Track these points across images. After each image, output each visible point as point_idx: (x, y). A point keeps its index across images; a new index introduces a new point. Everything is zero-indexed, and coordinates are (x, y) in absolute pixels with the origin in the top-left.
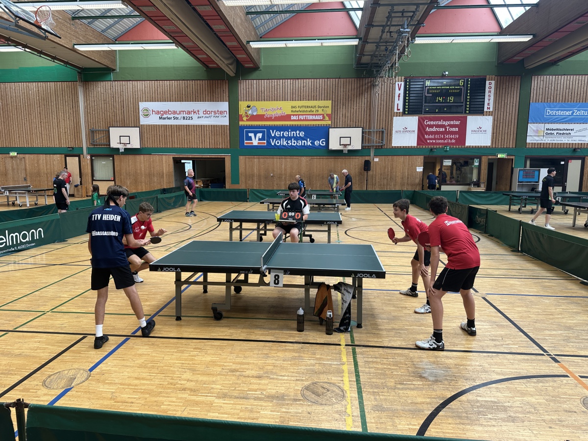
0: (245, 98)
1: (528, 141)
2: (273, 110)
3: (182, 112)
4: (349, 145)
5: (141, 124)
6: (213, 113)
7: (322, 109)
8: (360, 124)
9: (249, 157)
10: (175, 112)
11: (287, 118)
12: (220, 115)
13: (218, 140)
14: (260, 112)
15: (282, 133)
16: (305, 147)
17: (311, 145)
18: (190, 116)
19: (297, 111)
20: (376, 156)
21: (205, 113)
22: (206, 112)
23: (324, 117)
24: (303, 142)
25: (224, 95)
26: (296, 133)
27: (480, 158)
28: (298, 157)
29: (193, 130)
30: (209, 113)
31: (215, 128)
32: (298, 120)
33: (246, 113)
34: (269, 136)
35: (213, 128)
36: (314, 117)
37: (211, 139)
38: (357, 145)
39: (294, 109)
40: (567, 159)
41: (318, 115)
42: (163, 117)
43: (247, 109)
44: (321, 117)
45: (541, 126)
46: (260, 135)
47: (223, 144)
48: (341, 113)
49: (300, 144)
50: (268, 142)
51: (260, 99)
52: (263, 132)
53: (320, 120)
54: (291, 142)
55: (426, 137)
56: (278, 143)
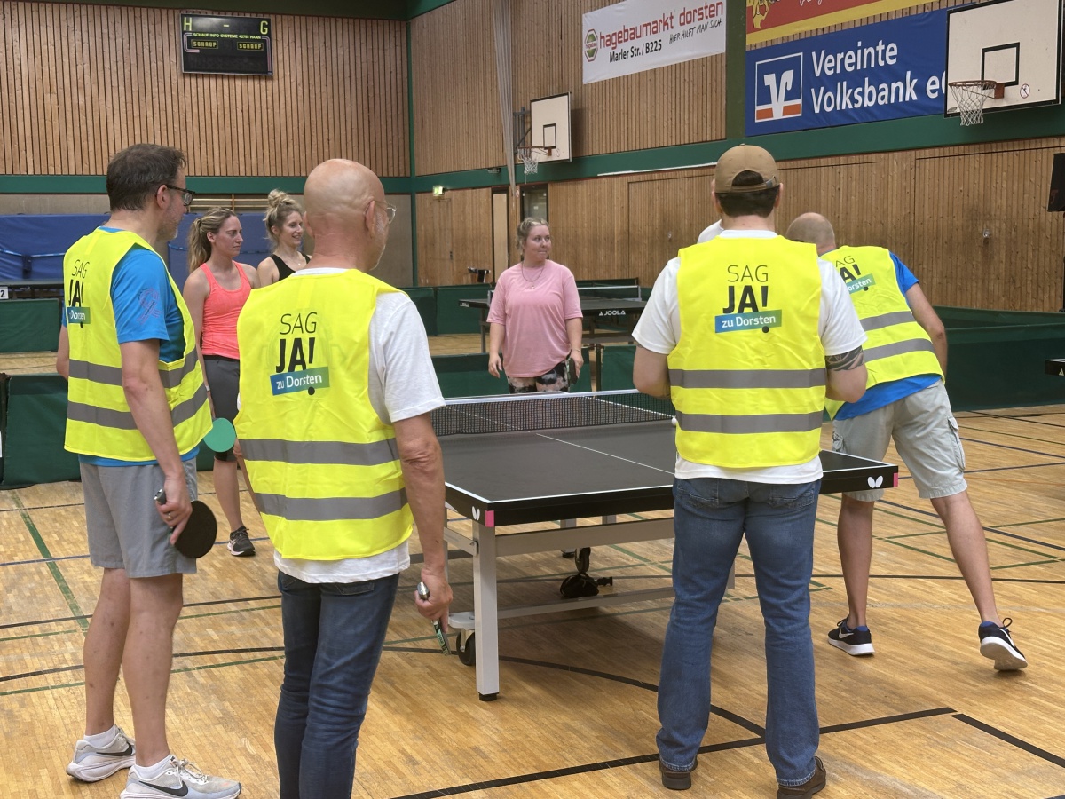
3: (645, 29)
4: (1011, 83)
5: (584, 83)
6: (697, 17)
10: (634, 34)
12: (710, 19)
13: (704, 111)
15: (840, 57)
17: (915, 98)
18: (658, 37)
21: (683, 19)
22: (684, 16)
24: (894, 86)
28: (879, 157)
30: (689, 17)
38: (1040, 81)
42: (616, 52)
46: (788, 77)
49: (886, 101)
50: (807, 104)
52: (796, 66)
54: (862, 94)
56: (829, 102)
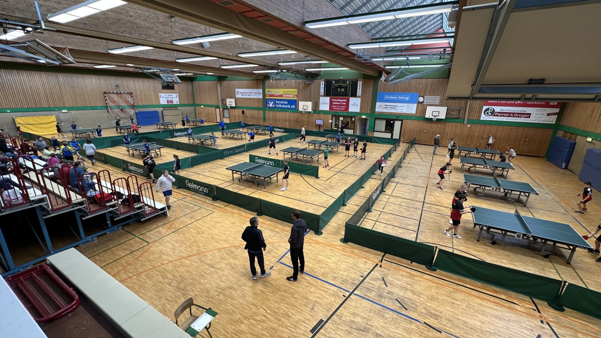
1: (376, 111)
2: (277, 92)
4: (306, 109)
7: (294, 92)
8: (311, 100)
9: (269, 111)
10: (246, 93)
11: (281, 96)
12: (260, 94)
13: (259, 104)
15: (280, 102)
18: (250, 94)
19: (285, 93)
20: (313, 113)
21: (255, 93)
23: (294, 96)
24: (287, 106)
25: (261, 86)
26: (285, 102)
27: (355, 117)
28: (285, 112)
29: (251, 100)
32: (285, 97)
34: (276, 103)
35: (258, 99)
36: (291, 96)
38: (309, 109)
40: (394, 120)
42: (242, 94)
45: (383, 104)
46: (272, 103)
47: (261, 106)
48: (301, 95)
51: (273, 88)
52: (273, 101)
54: (283, 106)
55: (333, 106)
56: (278, 106)
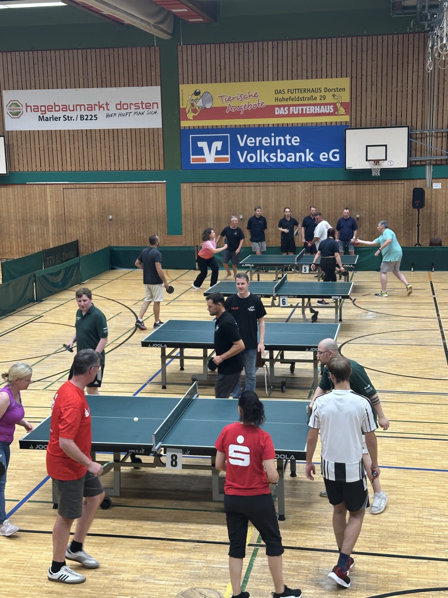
0: (190, 78)
2: (242, 98)
3: (78, 107)
4: (382, 160)
5: (7, 130)
6: (133, 107)
7: (333, 93)
8: (404, 120)
9: (199, 185)
10: (65, 108)
11: (268, 111)
13: (143, 155)
14: (218, 103)
16: (301, 165)
17: (312, 160)
18: (93, 113)
19: (287, 99)
20: (436, 178)
21: (119, 107)
22: (121, 106)
23: (336, 109)
24: (298, 155)
25: (153, 73)
26: (285, 140)
28: (288, 184)
29: (98, 140)
30: (125, 107)
31: (138, 134)
32: (289, 115)
33: (192, 105)
34: (236, 146)
35: (133, 133)
36: (317, 110)
37: (130, 153)
38: (399, 159)
39: (280, 96)
41: (324, 105)
42: (45, 116)
43: (195, 97)
44: (330, 109)
46: (218, 145)
47: (152, 162)
48: (369, 101)
49: (293, 160)
50: (234, 158)
51: (218, 79)
52: (224, 139)
53: (329, 114)
54: (276, 156)
56: (252, 158)
